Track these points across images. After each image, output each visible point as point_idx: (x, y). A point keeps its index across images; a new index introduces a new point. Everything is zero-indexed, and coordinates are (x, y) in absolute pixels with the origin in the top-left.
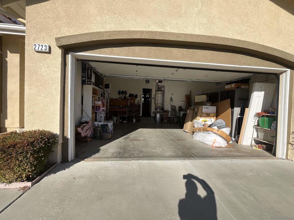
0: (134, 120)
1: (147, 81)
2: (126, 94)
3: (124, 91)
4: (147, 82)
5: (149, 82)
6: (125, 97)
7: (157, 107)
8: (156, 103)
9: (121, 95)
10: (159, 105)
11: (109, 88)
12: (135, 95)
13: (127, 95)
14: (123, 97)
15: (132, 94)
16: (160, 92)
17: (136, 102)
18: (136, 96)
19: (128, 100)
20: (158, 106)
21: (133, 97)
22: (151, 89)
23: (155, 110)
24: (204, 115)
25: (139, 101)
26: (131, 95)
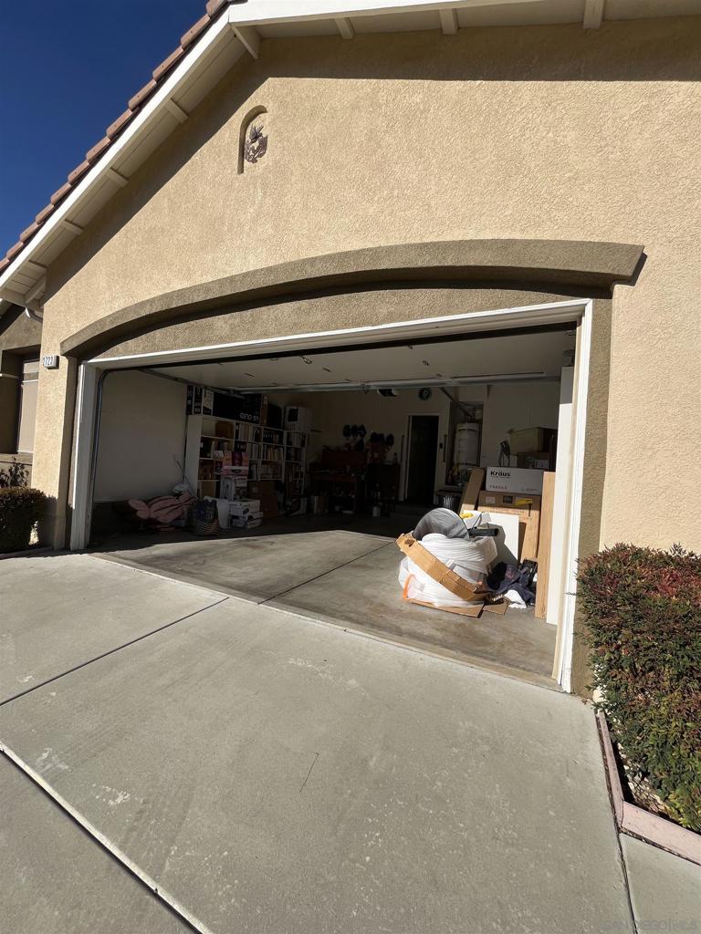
0: (376, 511)
1: (424, 393)
2: (363, 436)
3: (358, 425)
4: (425, 395)
5: (428, 396)
6: (361, 441)
7: (456, 474)
8: (455, 462)
9: (351, 438)
10: (461, 467)
11: (296, 419)
12: (386, 436)
13: (367, 438)
14: (352, 445)
15: (378, 432)
16: (466, 426)
17: (390, 457)
18: (390, 440)
19: (367, 451)
20: (458, 473)
21: (383, 441)
22: (437, 418)
23: (447, 483)
24: (492, 500)
25: (395, 454)
26: (376, 438)
